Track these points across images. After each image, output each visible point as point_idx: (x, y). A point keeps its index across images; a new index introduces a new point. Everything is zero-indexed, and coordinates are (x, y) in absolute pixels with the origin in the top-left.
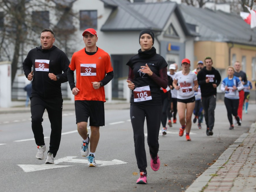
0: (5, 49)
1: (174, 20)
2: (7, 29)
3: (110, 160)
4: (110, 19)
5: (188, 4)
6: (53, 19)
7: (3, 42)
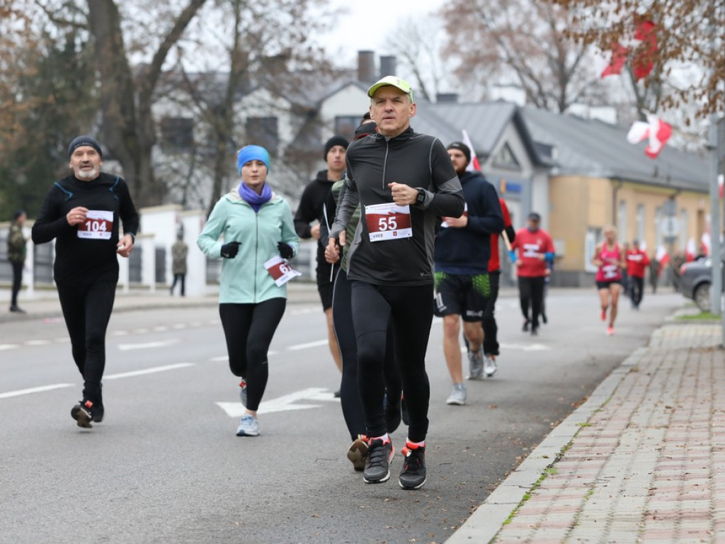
0: (194, 188)
1: (512, 137)
5: (538, 106)
6: (286, 132)
7: (191, 174)
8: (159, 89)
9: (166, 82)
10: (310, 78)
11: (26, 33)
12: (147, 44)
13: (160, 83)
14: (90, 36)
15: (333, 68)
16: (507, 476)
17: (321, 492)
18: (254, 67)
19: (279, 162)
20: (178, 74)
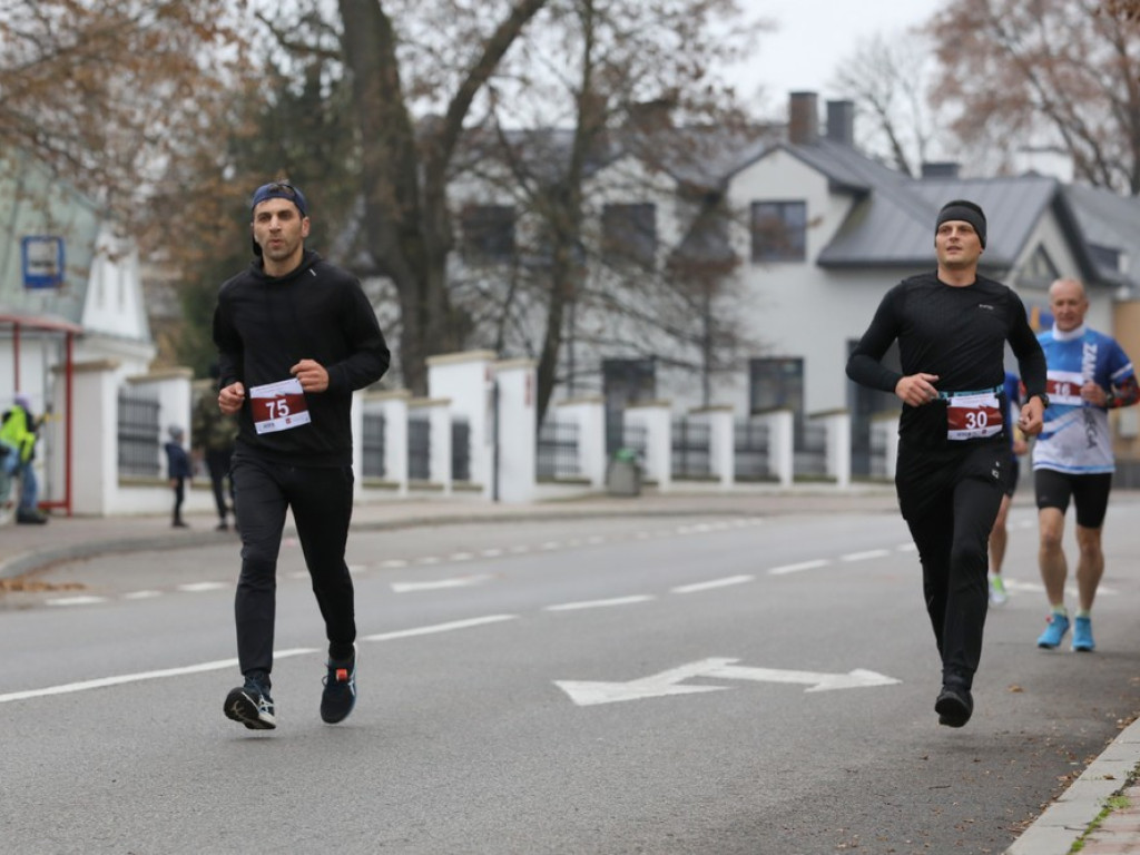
0: (516, 322)
1: (1049, 234)
2: (526, 258)
3: (845, 669)
4: (848, 229)
5: (1095, 184)
6: (669, 229)
7: (511, 298)
8: (458, 159)
9: (471, 147)
10: (710, 139)
11: (241, 66)
12: (438, 85)
13: (460, 146)
14: (344, 70)
15: (749, 121)
16: (1044, 808)
17: (728, 833)
18: (616, 121)
19: (657, 278)
20: (490, 134)
